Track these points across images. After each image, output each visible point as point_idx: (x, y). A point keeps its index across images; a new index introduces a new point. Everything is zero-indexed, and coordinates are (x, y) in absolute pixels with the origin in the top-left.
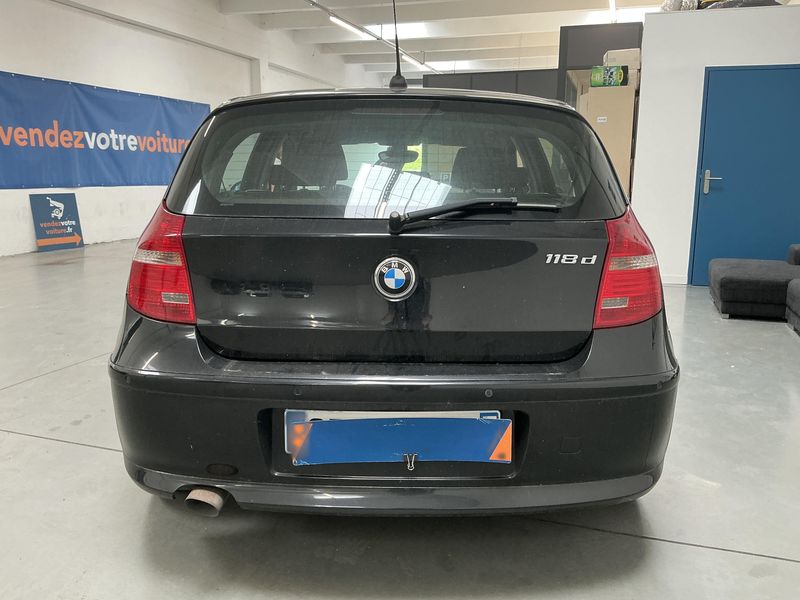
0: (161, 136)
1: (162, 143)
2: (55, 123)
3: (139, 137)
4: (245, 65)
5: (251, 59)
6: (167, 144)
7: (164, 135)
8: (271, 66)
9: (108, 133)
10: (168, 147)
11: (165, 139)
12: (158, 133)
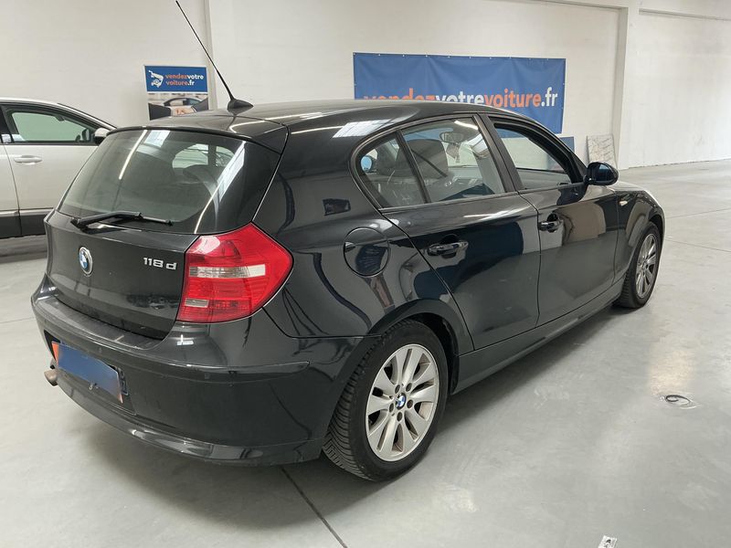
0: (508, 93)
1: (509, 100)
2: (411, 90)
3: (486, 96)
4: (613, 15)
5: (620, 9)
6: (515, 100)
7: (512, 92)
8: (643, 11)
9: (457, 95)
10: (515, 102)
11: (512, 95)
12: (506, 91)
